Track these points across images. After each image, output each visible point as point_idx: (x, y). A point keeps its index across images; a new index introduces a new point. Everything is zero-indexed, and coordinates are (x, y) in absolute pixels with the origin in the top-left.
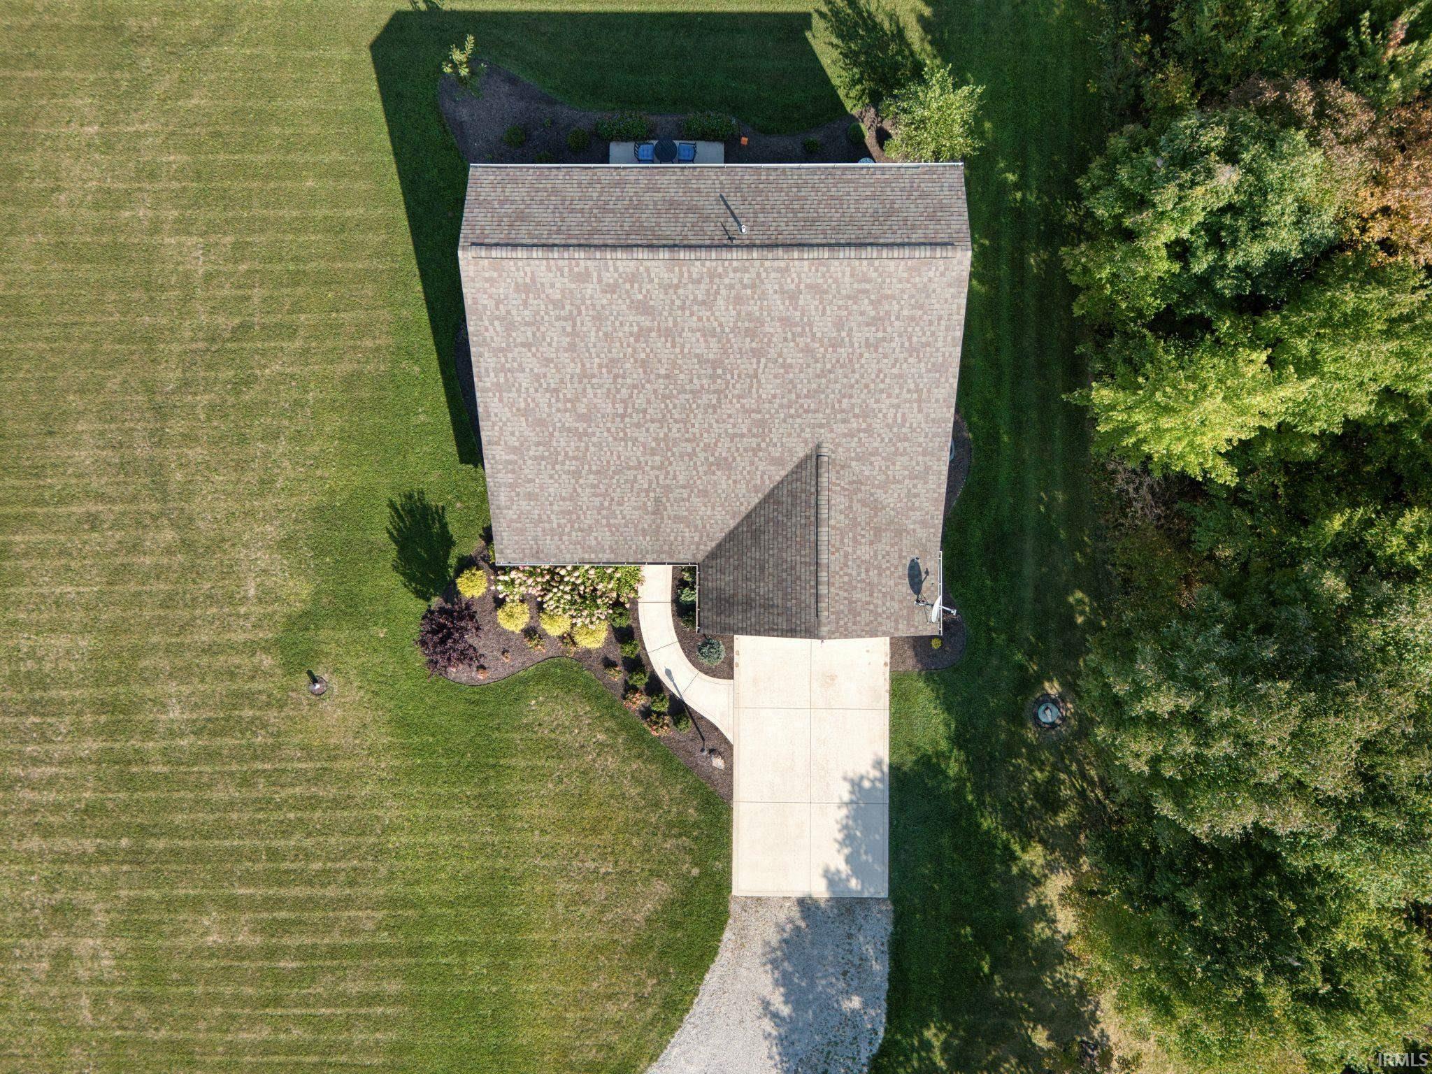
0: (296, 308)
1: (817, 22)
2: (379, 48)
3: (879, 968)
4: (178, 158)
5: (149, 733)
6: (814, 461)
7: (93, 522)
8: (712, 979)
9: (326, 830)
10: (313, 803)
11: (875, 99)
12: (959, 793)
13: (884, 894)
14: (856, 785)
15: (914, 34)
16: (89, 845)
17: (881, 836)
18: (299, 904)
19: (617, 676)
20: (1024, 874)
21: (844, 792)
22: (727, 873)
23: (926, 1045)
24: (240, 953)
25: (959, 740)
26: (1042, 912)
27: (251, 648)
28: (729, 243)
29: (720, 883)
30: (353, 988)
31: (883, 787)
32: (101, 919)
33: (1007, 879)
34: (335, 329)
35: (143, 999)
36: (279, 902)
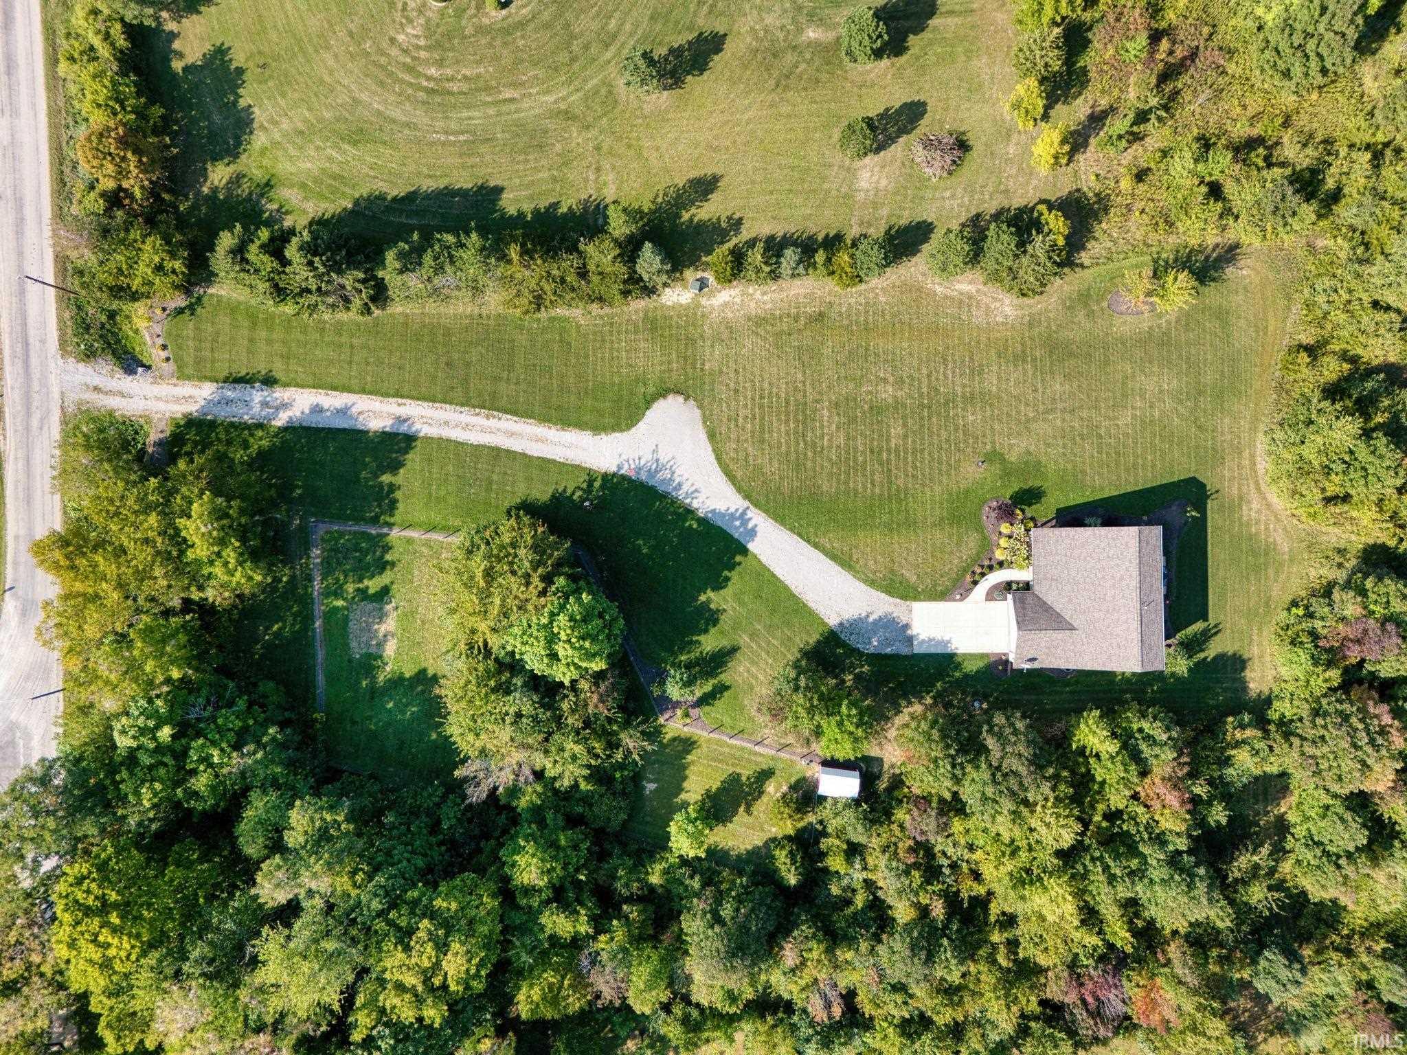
0: (1108, 454)
1: (1206, 624)
2: (1193, 480)
3: (888, 651)
4: (1157, 414)
5: (963, 409)
6: (1072, 628)
7: (1036, 391)
8: (883, 595)
9: (931, 468)
10: (940, 463)
11: (1181, 644)
12: (948, 675)
13: (915, 652)
14: (949, 642)
15: (1202, 655)
16: (925, 390)
17: (933, 651)
18: (905, 459)
19: (987, 563)
20: (922, 698)
21: (947, 638)
22: (920, 600)
23: (862, 666)
24: (888, 441)
25: (966, 676)
26: (910, 703)
27: (993, 442)
28: (1142, 604)
29: (916, 598)
30: (877, 477)
31: (949, 651)
32: (899, 393)
33: (921, 692)
34: (1101, 467)
35: (871, 408)
36: (906, 452)
